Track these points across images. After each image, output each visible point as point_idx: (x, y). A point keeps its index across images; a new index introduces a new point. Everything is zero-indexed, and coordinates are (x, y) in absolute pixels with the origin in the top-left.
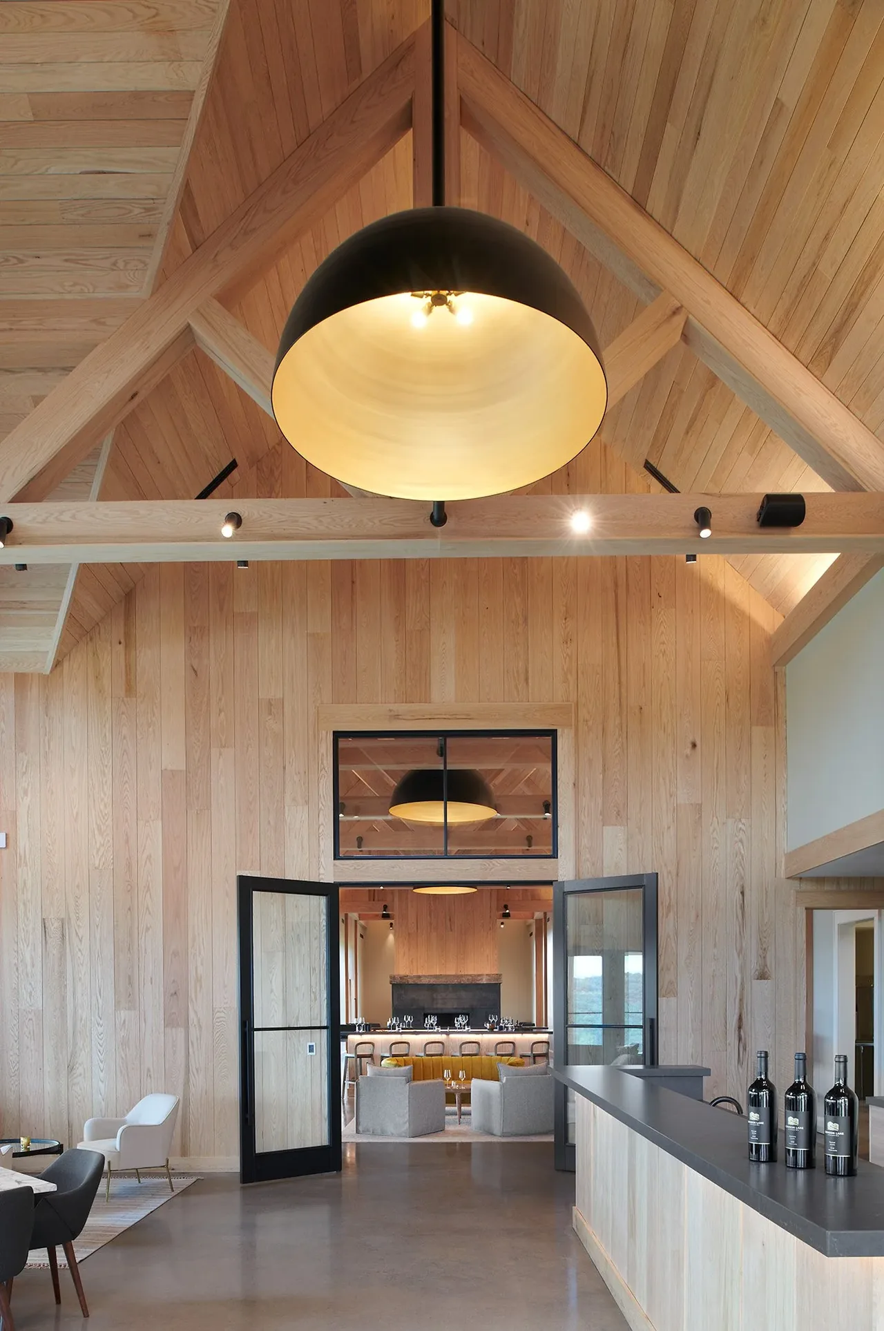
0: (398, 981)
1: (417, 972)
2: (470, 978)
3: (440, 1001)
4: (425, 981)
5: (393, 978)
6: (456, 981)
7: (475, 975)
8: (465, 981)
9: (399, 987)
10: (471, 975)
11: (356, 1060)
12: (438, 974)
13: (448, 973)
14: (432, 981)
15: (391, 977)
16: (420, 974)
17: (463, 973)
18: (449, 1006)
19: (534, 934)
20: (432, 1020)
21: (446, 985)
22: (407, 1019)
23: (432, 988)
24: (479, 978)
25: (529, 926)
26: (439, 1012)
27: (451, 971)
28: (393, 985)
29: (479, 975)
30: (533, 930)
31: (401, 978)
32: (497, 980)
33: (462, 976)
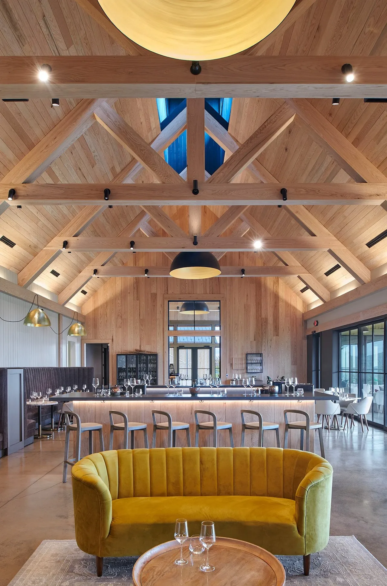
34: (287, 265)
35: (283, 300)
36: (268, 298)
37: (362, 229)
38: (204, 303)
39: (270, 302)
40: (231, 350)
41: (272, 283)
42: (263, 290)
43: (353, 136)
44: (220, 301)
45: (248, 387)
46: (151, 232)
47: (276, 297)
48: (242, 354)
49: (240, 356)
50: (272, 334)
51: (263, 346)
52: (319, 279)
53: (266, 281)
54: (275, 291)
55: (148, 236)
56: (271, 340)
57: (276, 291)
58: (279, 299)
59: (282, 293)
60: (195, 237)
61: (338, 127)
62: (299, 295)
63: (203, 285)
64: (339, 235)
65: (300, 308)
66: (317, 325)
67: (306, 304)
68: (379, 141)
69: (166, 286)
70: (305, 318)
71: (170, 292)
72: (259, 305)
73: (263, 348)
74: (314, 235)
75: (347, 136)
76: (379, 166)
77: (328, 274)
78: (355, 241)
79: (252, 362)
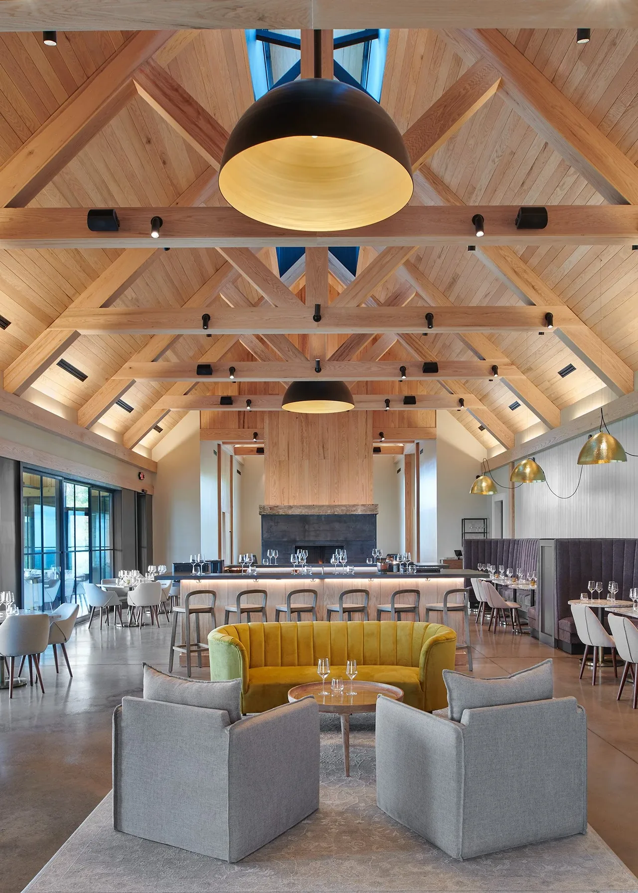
0: (268, 512)
1: (289, 503)
2: (344, 508)
3: (312, 534)
4: (297, 512)
5: (262, 508)
6: (329, 512)
7: (350, 506)
8: (338, 511)
9: (270, 518)
10: (345, 506)
11: (188, 619)
12: (310, 504)
13: (321, 504)
14: (304, 512)
15: (260, 508)
16: (291, 504)
17: (337, 504)
18: (323, 539)
19: (403, 470)
20: (302, 555)
21: (319, 517)
22: (270, 554)
23: (304, 519)
24: (354, 509)
25: (396, 463)
26: (311, 544)
27: (325, 501)
28: (263, 516)
29: (354, 506)
30: (402, 466)
31: (271, 508)
32: (372, 510)
33: (336, 506)
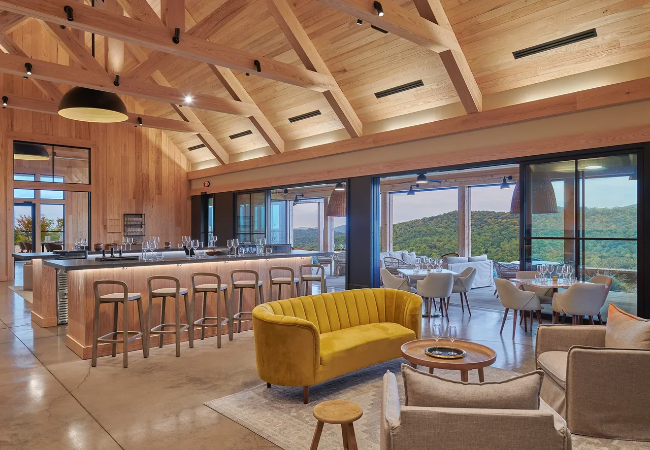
34: (186, 120)
35: (166, 155)
36: (150, 152)
37: (289, 105)
38: (43, 147)
39: (152, 157)
40: (104, 210)
41: (154, 137)
42: (144, 141)
43: (311, 30)
44: (89, 149)
45: (149, 251)
46: (12, 48)
47: (159, 152)
48: (119, 214)
49: (116, 217)
50: (154, 192)
51: (144, 206)
52: (220, 141)
53: (147, 133)
54: (157, 145)
55: (5, 51)
56: (153, 199)
57: (159, 145)
58: (163, 154)
59: (165, 148)
60: (118, 77)
61: (299, 17)
62: (183, 152)
63: (66, 125)
64: (261, 105)
65: (184, 166)
66: (208, 186)
67: (192, 163)
68: (334, 42)
69: (10, 121)
70: (191, 178)
71: (15, 129)
72: (138, 157)
73: (144, 208)
74: (238, 99)
75: (305, 27)
76: (327, 61)
77: (232, 137)
78: (278, 114)
79: (131, 224)
